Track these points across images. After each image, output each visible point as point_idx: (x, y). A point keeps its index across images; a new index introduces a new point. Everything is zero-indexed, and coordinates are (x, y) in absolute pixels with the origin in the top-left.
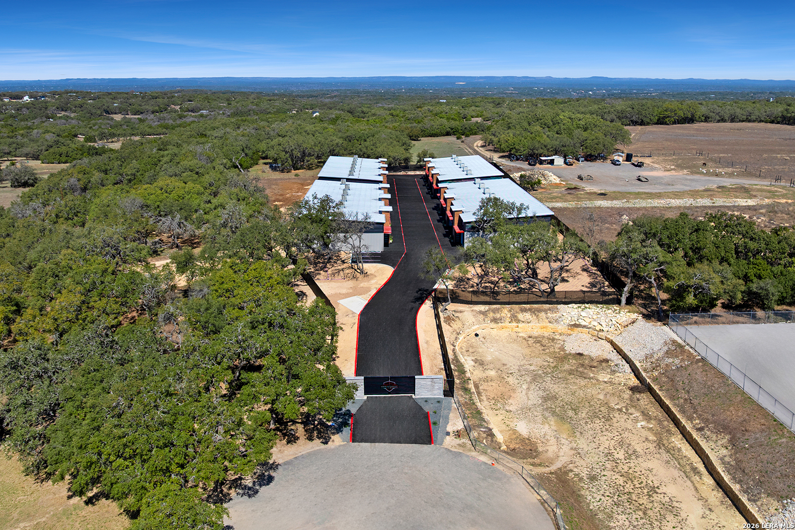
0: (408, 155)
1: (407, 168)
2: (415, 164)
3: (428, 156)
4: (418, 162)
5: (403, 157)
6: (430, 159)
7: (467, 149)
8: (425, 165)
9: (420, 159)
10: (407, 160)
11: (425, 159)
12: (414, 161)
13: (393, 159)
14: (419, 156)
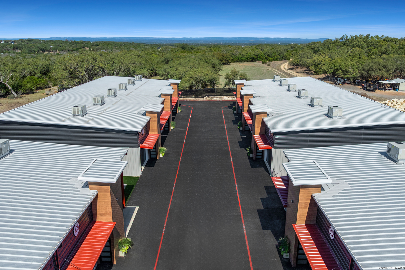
0: (214, 76)
1: (212, 92)
2: (222, 87)
3: (239, 77)
4: (226, 84)
5: (208, 78)
6: (243, 81)
7: (276, 72)
8: (235, 90)
9: (229, 80)
10: (213, 82)
11: (237, 82)
12: (222, 83)
13: (195, 81)
14: (227, 77)
